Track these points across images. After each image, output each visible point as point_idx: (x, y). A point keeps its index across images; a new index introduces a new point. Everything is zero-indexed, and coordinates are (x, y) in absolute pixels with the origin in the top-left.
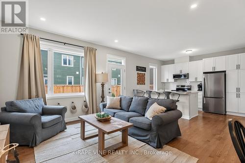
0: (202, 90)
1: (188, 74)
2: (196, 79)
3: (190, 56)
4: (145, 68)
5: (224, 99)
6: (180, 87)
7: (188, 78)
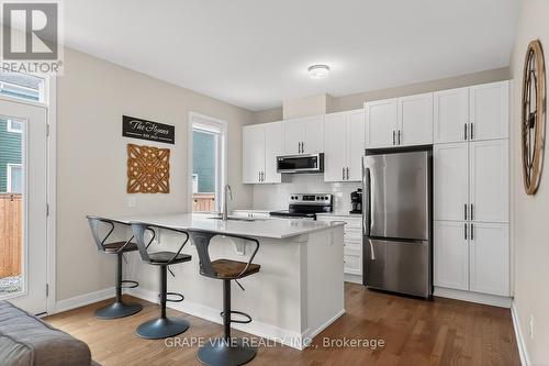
0: (360, 212)
1: (322, 155)
2: (346, 172)
3: (327, 95)
4: (171, 129)
5: (426, 244)
6: (300, 201)
7: (322, 170)
